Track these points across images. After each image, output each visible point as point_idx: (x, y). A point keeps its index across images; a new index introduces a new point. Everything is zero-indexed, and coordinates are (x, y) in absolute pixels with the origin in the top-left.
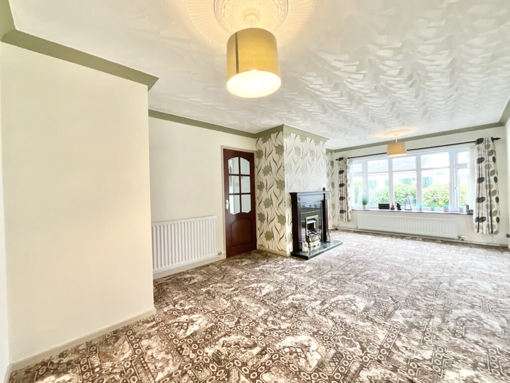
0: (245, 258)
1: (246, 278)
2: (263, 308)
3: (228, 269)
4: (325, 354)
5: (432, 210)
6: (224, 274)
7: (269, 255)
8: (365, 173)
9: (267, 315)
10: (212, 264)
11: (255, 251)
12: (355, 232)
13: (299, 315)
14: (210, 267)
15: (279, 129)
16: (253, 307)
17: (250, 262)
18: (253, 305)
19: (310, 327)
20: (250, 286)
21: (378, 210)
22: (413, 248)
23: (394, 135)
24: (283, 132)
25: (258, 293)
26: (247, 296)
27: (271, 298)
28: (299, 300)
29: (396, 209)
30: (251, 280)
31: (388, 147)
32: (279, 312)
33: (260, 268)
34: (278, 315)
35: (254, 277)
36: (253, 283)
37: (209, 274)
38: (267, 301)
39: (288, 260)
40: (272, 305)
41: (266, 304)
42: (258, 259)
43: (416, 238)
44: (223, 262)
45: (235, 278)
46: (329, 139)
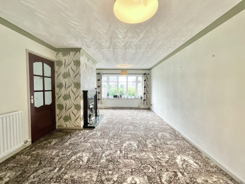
0: (51, 138)
1: (62, 154)
2: (93, 173)
3: (40, 153)
4: (145, 181)
5: (131, 97)
6: (38, 159)
7: (69, 131)
8: (108, 81)
9: (99, 177)
10: (17, 154)
11: (55, 130)
12: (104, 109)
13: (116, 165)
14: (18, 157)
15: (77, 50)
16: (86, 176)
17: (57, 140)
18: (84, 174)
19: (127, 170)
20: (71, 160)
21: (113, 98)
22: (129, 113)
23: (124, 67)
24: (80, 52)
25: (81, 163)
26: (75, 169)
27: (93, 162)
28: (109, 155)
29: (120, 98)
30: (68, 154)
31: (121, 71)
32: (105, 170)
33: (69, 142)
34: (106, 172)
35: (69, 151)
36: (72, 156)
37: (21, 165)
38: (91, 166)
39: (83, 131)
40: (97, 167)
41: (93, 168)
42: (62, 136)
43: (124, 108)
44: (30, 149)
45: (54, 159)
46: (98, 63)
